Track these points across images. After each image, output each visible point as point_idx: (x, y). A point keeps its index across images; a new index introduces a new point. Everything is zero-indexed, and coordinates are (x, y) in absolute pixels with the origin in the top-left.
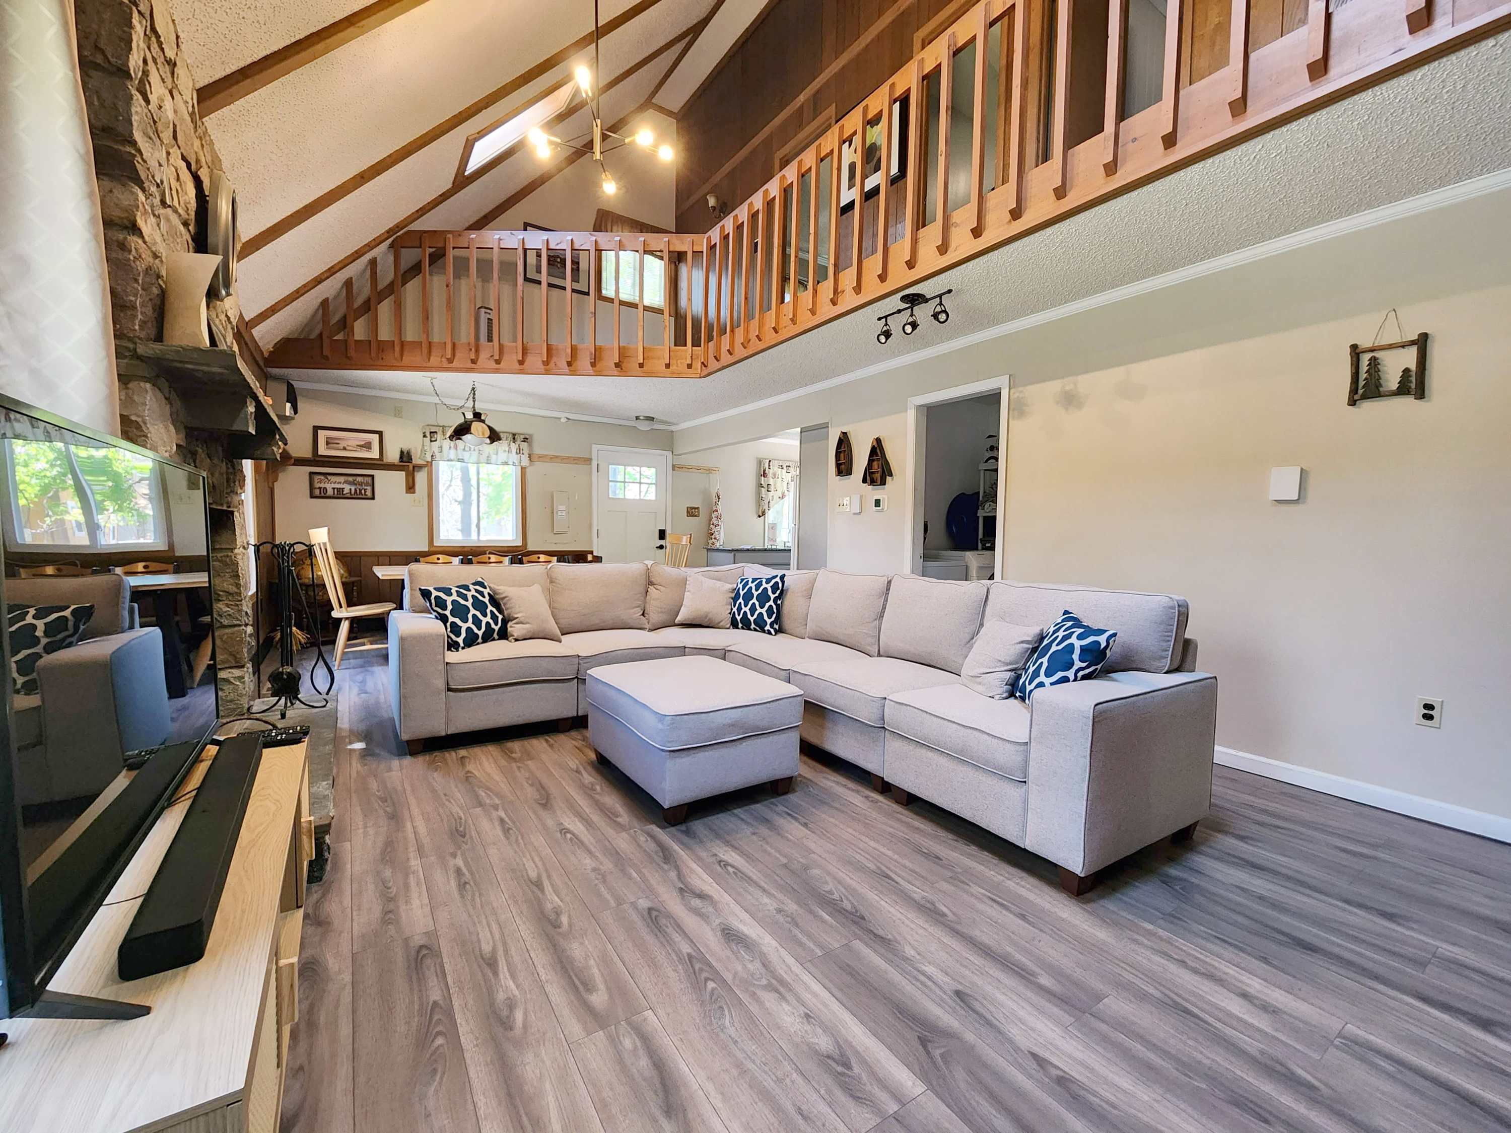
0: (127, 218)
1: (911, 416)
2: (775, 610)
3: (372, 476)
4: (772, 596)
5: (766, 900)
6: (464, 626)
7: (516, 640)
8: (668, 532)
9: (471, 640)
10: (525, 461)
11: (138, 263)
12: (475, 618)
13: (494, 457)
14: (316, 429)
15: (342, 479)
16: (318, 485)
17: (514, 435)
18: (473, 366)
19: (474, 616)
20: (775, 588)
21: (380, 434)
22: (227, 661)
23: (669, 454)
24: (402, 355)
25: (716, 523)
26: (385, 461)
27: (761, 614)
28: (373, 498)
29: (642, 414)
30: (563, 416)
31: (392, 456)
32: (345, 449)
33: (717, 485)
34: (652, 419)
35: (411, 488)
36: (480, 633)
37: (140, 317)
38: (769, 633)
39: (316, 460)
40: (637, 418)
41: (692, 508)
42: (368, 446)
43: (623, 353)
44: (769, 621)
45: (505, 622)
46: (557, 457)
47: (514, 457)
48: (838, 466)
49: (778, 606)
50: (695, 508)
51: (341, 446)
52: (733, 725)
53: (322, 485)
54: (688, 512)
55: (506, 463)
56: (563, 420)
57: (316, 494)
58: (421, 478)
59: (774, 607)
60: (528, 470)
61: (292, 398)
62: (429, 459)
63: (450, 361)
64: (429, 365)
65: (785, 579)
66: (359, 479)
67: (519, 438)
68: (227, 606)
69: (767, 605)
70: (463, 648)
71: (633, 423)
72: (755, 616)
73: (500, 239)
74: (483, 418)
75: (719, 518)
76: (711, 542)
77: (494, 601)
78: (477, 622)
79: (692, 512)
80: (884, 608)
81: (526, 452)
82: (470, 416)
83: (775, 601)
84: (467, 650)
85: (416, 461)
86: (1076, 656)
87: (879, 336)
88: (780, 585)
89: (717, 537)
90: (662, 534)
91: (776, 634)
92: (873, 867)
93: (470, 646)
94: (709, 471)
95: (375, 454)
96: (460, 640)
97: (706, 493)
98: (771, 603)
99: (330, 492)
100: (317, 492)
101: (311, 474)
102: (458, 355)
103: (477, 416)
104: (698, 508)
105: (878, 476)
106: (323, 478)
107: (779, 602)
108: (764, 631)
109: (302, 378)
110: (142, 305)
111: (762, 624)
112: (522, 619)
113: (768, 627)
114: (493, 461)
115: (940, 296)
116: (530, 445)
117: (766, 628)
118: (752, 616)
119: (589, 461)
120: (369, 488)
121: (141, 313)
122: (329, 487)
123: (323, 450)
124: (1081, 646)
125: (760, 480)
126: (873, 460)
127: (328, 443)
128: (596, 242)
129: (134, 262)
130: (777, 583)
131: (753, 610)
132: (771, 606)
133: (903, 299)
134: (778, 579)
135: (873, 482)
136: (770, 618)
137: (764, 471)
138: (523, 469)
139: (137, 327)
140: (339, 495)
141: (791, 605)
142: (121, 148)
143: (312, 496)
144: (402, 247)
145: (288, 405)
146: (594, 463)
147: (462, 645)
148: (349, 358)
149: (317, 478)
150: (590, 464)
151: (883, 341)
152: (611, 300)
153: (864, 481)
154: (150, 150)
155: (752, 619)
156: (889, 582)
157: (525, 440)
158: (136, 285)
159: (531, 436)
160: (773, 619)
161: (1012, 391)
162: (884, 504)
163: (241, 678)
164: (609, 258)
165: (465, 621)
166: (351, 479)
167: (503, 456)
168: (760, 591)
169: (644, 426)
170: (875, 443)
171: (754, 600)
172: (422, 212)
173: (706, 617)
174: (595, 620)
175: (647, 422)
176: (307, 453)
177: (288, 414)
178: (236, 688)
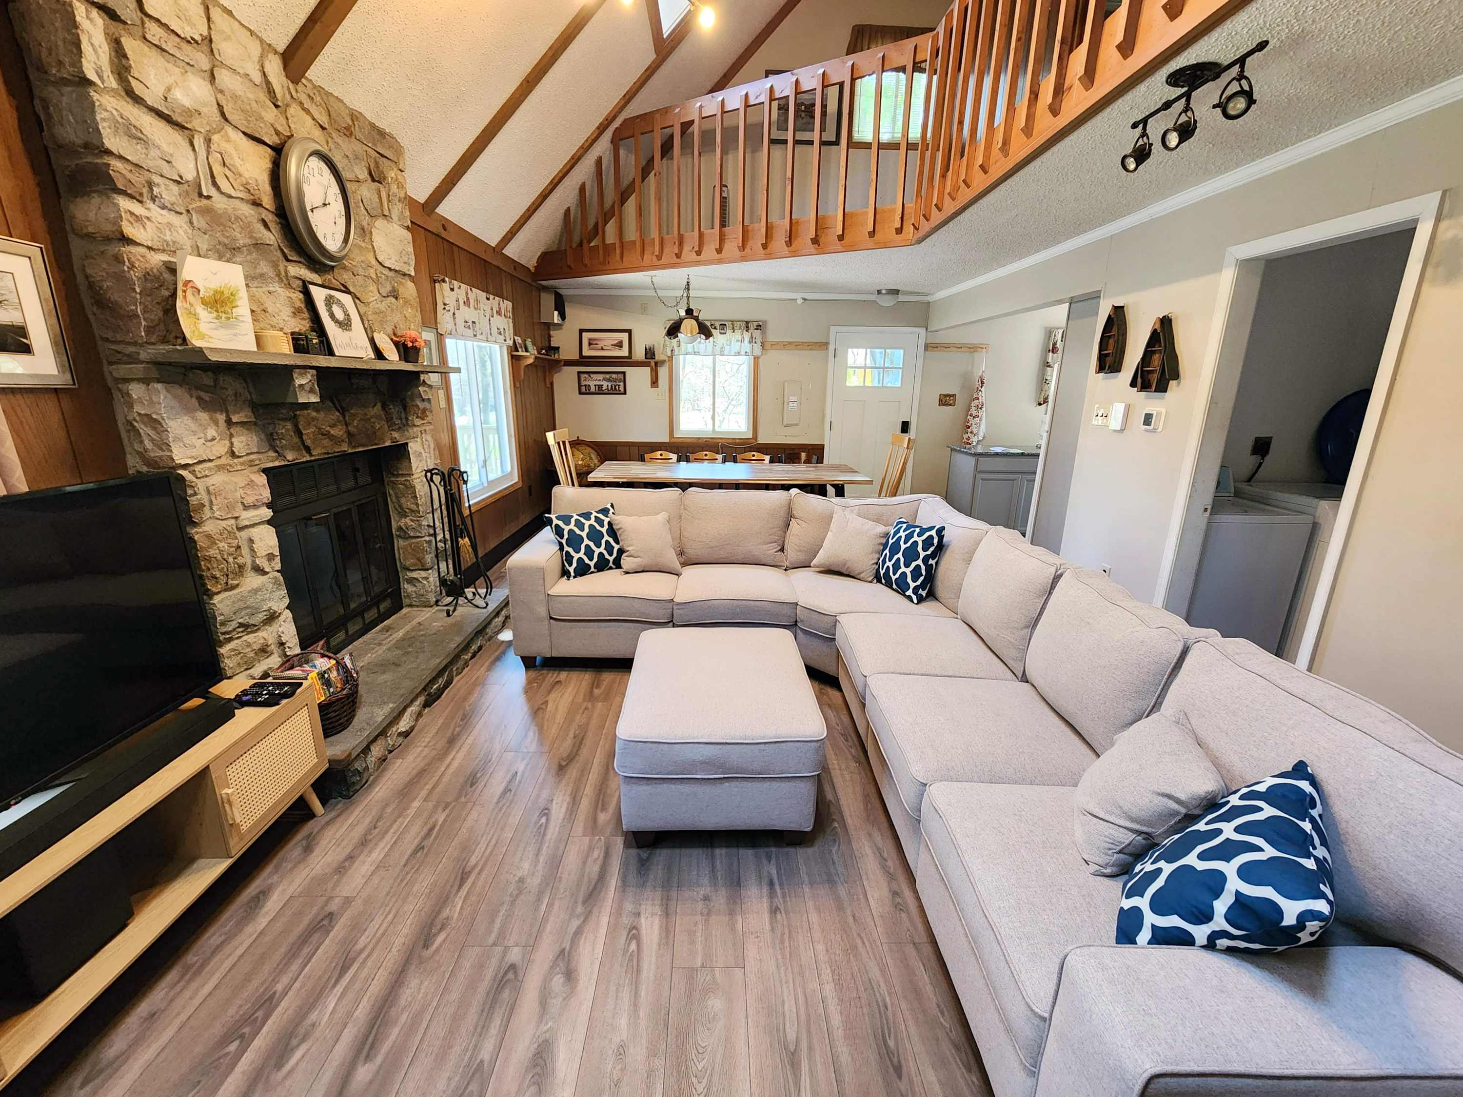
0: (117, 230)
1: (1227, 278)
2: (924, 572)
3: (624, 373)
4: (922, 554)
5: (623, 1022)
6: (576, 556)
7: (627, 573)
8: (913, 427)
9: (583, 570)
10: (758, 350)
11: (132, 272)
12: (588, 549)
13: (727, 348)
14: (581, 331)
15: (601, 377)
16: (583, 383)
17: (747, 323)
18: (678, 261)
19: (587, 546)
20: (928, 543)
21: (629, 332)
22: (414, 565)
23: (922, 331)
24: (622, 258)
25: (974, 413)
26: (634, 358)
27: (904, 574)
28: (625, 393)
29: (884, 288)
30: (798, 296)
31: (639, 354)
32: (602, 349)
33: (982, 366)
34: (896, 292)
35: (655, 383)
36: (592, 564)
37: (143, 323)
38: (909, 598)
39: (583, 361)
40: (879, 292)
41: (946, 396)
42: (620, 345)
43: (820, 224)
44: (912, 585)
45: (621, 552)
46: (790, 343)
47: (747, 346)
48: (1102, 358)
49: (929, 568)
50: (949, 396)
51: (599, 346)
52: (708, 763)
53: (587, 383)
54: (940, 400)
55: (739, 354)
56: (800, 301)
57: (584, 391)
58: (663, 372)
59: (923, 567)
60: (761, 360)
61: (560, 307)
62: (669, 354)
63: (659, 258)
64: (643, 264)
65: (945, 533)
66: (614, 376)
67: (752, 326)
68: (412, 520)
69: (914, 564)
70: (574, 577)
71: (873, 297)
72: (897, 576)
73: (701, 107)
74: (695, 314)
75: (979, 407)
76: (966, 436)
77: (612, 532)
78: (589, 553)
79: (946, 400)
80: (1040, 614)
81: (759, 340)
82: (683, 313)
83: (925, 560)
84: (579, 579)
85: (659, 357)
86: (1221, 906)
87: (1125, 157)
88: (936, 541)
89: (975, 431)
90: (905, 427)
91: (919, 602)
92: (791, 1035)
93: (582, 575)
94: (973, 349)
95: (624, 352)
96: (571, 570)
97: (966, 377)
98: (919, 562)
99: (593, 389)
100: (583, 389)
101: (579, 373)
102: (666, 250)
103: (689, 312)
104: (954, 396)
105: (1154, 379)
106: (586, 376)
107: (931, 562)
108: (904, 595)
109: (567, 286)
110: (145, 311)
111: (903, 587)
112: (632, 552)
113: (909, 593)
114: (726, 353)
115: (1241, 61)
116: (764, 333)
117: (907, 593)
118: (894, 575)
119: (826, 345)
120: (622, 384)
121: (144, 319)
122: (592, 384)
123: (586, 353)
124: (1238, 894)
125: (1046, 357)
126: (1154, 352)
127: (590, 344)
128: (797, 81)
129: (129, 272)
130: (931, 537)
131: (896, 567)
132: (918, 566)
133: (1174, 79)
134: (933, 533)
135: (1145, 386)
136: (914, 581)
137: (1055, 344)
138: (756, 358)
139: (143, 334)
140: (600, 391)
141: (947, 566)
142: (99, 161)
143: (580, 393)
144: (621, 140)
145: (556, 313)
146: (831, 347)
147: (573, 574)
148: (586, 266)
149: (583, 376)
150: (827, 349)
151: (1132, 166)
152: (867, 146)
153: (1133, 384)
154: (145, 151)
155: (894, 578)
156: (1057, 578)
157: (758, 327)
158: (134, 294)
159: (765, 322)
160: (918, 583)
161: (1443, 225)
162: (1158, 423)
163: (426, 578)
164: (866, 86)
165: (578, 551)
166: (608, 376)
167: (736, 346)
168: (908, 544)
169: (887, 302)
170: (1158, 326)
171: (900, 555)
172: (629, 97)
173: (845, 565)
174: (723, 554)
175: (889, 297)
176: (576, 356)
177: (556, 321)
178: (424, 586)
